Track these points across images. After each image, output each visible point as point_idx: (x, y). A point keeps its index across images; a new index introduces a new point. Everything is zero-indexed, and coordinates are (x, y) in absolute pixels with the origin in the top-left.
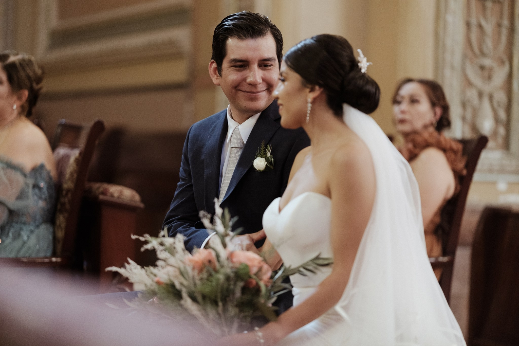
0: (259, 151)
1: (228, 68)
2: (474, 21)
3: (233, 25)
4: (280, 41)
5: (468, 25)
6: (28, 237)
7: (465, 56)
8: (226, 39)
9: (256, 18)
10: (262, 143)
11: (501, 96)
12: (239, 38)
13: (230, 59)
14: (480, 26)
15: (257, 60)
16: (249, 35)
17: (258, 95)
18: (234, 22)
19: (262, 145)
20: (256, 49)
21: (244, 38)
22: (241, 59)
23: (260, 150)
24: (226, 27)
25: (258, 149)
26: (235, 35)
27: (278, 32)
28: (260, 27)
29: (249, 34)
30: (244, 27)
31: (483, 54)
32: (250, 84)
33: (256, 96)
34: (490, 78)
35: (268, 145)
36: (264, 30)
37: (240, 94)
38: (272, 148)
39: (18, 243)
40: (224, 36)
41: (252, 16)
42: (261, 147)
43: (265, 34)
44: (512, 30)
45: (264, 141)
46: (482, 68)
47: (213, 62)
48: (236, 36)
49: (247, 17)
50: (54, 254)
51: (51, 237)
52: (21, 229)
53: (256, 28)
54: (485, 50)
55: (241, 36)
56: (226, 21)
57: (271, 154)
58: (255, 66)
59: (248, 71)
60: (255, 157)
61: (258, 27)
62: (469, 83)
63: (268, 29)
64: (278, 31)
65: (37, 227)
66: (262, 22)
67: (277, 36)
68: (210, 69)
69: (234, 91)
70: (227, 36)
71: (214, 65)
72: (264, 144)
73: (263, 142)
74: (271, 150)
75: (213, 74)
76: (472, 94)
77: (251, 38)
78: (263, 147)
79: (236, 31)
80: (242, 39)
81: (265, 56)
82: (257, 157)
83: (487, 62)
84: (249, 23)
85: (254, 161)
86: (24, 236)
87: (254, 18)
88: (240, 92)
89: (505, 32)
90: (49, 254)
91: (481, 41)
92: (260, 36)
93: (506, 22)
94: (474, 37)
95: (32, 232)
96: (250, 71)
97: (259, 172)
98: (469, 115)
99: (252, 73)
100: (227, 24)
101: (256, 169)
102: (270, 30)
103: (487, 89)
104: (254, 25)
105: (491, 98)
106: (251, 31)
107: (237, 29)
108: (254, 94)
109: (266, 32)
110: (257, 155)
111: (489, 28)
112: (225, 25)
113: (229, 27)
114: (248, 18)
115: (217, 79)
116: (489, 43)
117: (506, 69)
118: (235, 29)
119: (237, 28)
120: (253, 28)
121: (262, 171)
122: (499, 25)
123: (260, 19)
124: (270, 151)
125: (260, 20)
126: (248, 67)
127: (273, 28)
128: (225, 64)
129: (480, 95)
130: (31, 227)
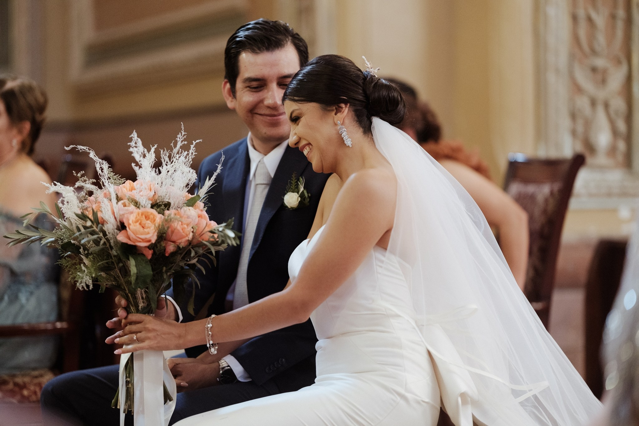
0: (289, 185)
1: (243, 89)
2: (581, 13)
3: (246, 37)
4: (304, 52)
5: (575, 18)
6: (28, 300)
7: (572, 57)
8: (238, 54)
9: (273, 27)
10: (293, 176)
11: (618, 104)
12: (253, 52)
13: (244, 78)
14: (590, 20)
15: (275, 78)
16: (264, 48)
17: (280, 119)
18: (247, 33)
19: (293, 178)
20: (273, 65)
21: (258, 51)
22: (256, 77)
23: (291, 183)
24: (238, 39)
25: (289, 183)
26: (248, 48)
27: (301, 42)
28: (277, 37)
29: (264, 46)
30: (258, 39)
31: (594, 52)
32: (268, 107)
33: (277, 120)
34: (604, 81)
35: (300, 178)
36: (283, 41)
37: (258, 119)
38: (305, 180)
39: (15, 308)
40: (236, 51)
41: (269, 25)
42: (292, 180)
43: (284, 45)
44: (629, 22)
45: (296, 173)
46: (594, 70)
47: (226, 83)
48: (249, 50)
49: (262, 26)
50: (60, 318)
51: (54, 298)
52: (19, 290)
53: (273, 40)
54: (597, 48)
55: (255, 50)
56: (239, 32)
57: (304, 188)
58: (274, 86)
59: (266, 91)
60: (286, 191)
61: (276, 38)
62: (578, 89)
63: (287, 39)
64: (301, 40)
65: (38, 287)
66: (281, 31)
67: (300, 46)
68: (224, 91)
69: (250, 115)
70: (238, 50)
71: (228, 86)
72: (295, 176)
73: (294, 174)
74: (304, 182)
75: (228, 96)
76: (583, 103)
77: (267, 51)
78: (294, 180)
79: (250, 44)
80: (257, 53)
81: (285, 72)
82: (287, 192)
83: (600, 62)
84: (264, 34)
85: (284, 197)
86: (23, 298)
87: (271, 28)
88: (258, 116)
89: (620, 25)
90: (53, 317)
91: (592, 37)
92: (278, 48)
93: (621, 13)
94: (582, 33)
95: (32, 293)
96: (268, 92)
97: (290, 209)
98: (580, 129)
99: (270, 93)
100: (240, 36)
101: (287, 207)
102: (290, 40)
103: (601, 95)
104: (271, 36)
105: (607, 106)
106: (266, 43)
107: (250, 42)
108: (275, 118)
109: (284, 43)
110: (288, 190)
111: (600, 20)
112: (237, 37)
113: (241, 40)
114: (263, 28)
115: (232, 101)
116: (601, 39)
117: (624, 69)
118: (247, 42)
119: (250, 40)
120: (269, 39)
121: (294, 209)
122: (613, 17)
123: (278, 27)
124: (303, 184)
125: (278, 29)
126: (265, 87)
127: (295, 38)
128: (239, 85)
129: (593, 103)
130: (32, 287)
